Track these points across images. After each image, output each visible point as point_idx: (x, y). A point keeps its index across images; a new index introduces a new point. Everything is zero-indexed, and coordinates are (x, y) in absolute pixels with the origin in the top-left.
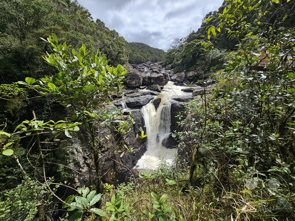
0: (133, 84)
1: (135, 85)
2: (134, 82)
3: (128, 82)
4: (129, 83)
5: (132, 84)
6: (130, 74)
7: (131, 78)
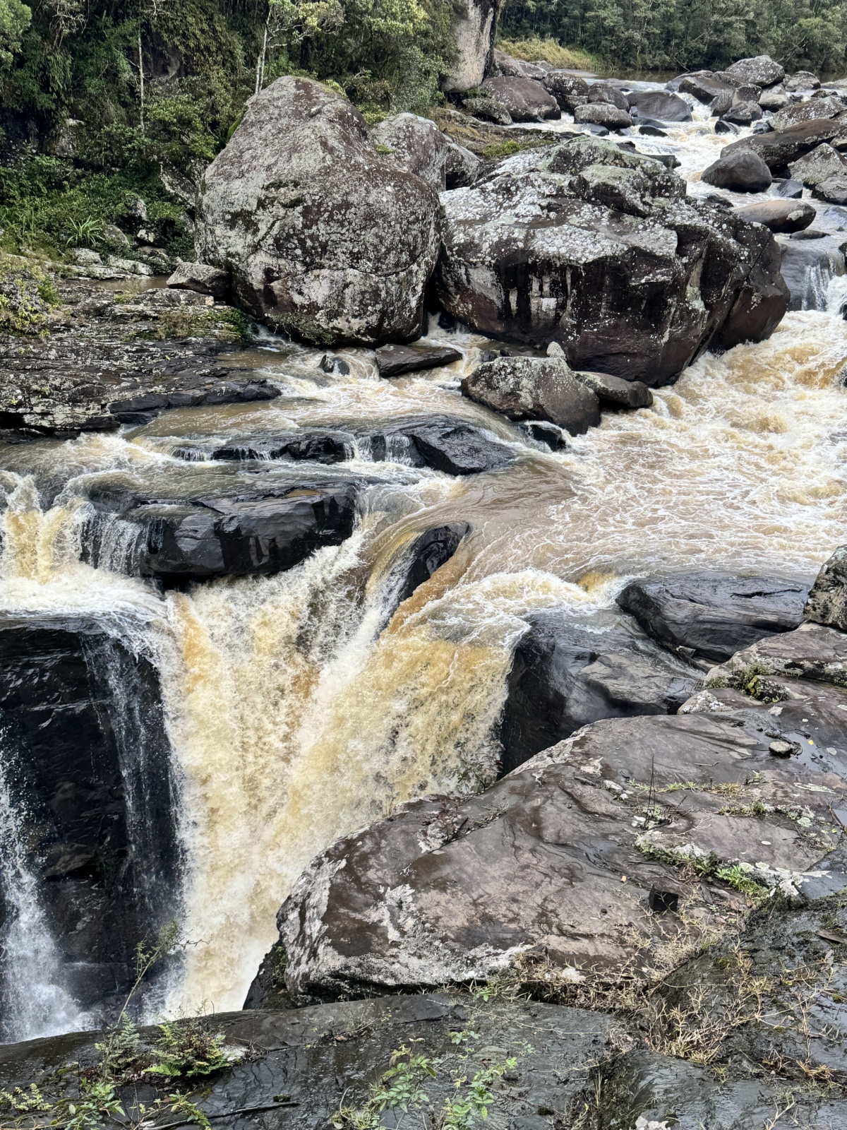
6: (286, 185)
7: (289, 238)
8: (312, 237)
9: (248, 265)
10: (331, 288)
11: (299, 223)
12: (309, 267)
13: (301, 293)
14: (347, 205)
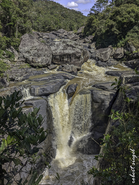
0: (39, 62)
1: (41, 63)
2: (39, 60)
3: (31, 59)
4: (32, 61)
5: (36, 61)
6: (34, 47)
7: (35, 54)
8: (39, 53)
9: (30, 58)
10: (41, 59)
11: (37, 52)
12: (38, 57)
13: (37, 61)
14: (43, 49)
